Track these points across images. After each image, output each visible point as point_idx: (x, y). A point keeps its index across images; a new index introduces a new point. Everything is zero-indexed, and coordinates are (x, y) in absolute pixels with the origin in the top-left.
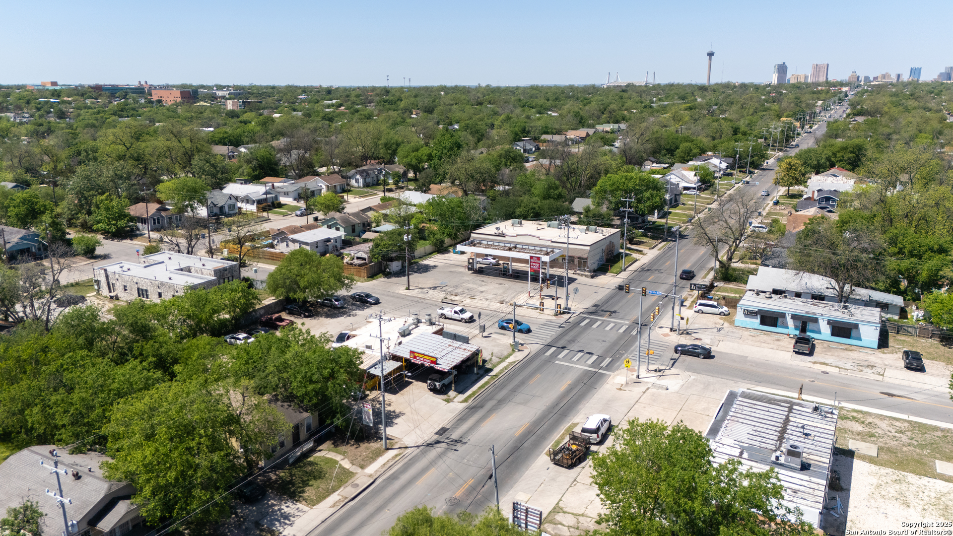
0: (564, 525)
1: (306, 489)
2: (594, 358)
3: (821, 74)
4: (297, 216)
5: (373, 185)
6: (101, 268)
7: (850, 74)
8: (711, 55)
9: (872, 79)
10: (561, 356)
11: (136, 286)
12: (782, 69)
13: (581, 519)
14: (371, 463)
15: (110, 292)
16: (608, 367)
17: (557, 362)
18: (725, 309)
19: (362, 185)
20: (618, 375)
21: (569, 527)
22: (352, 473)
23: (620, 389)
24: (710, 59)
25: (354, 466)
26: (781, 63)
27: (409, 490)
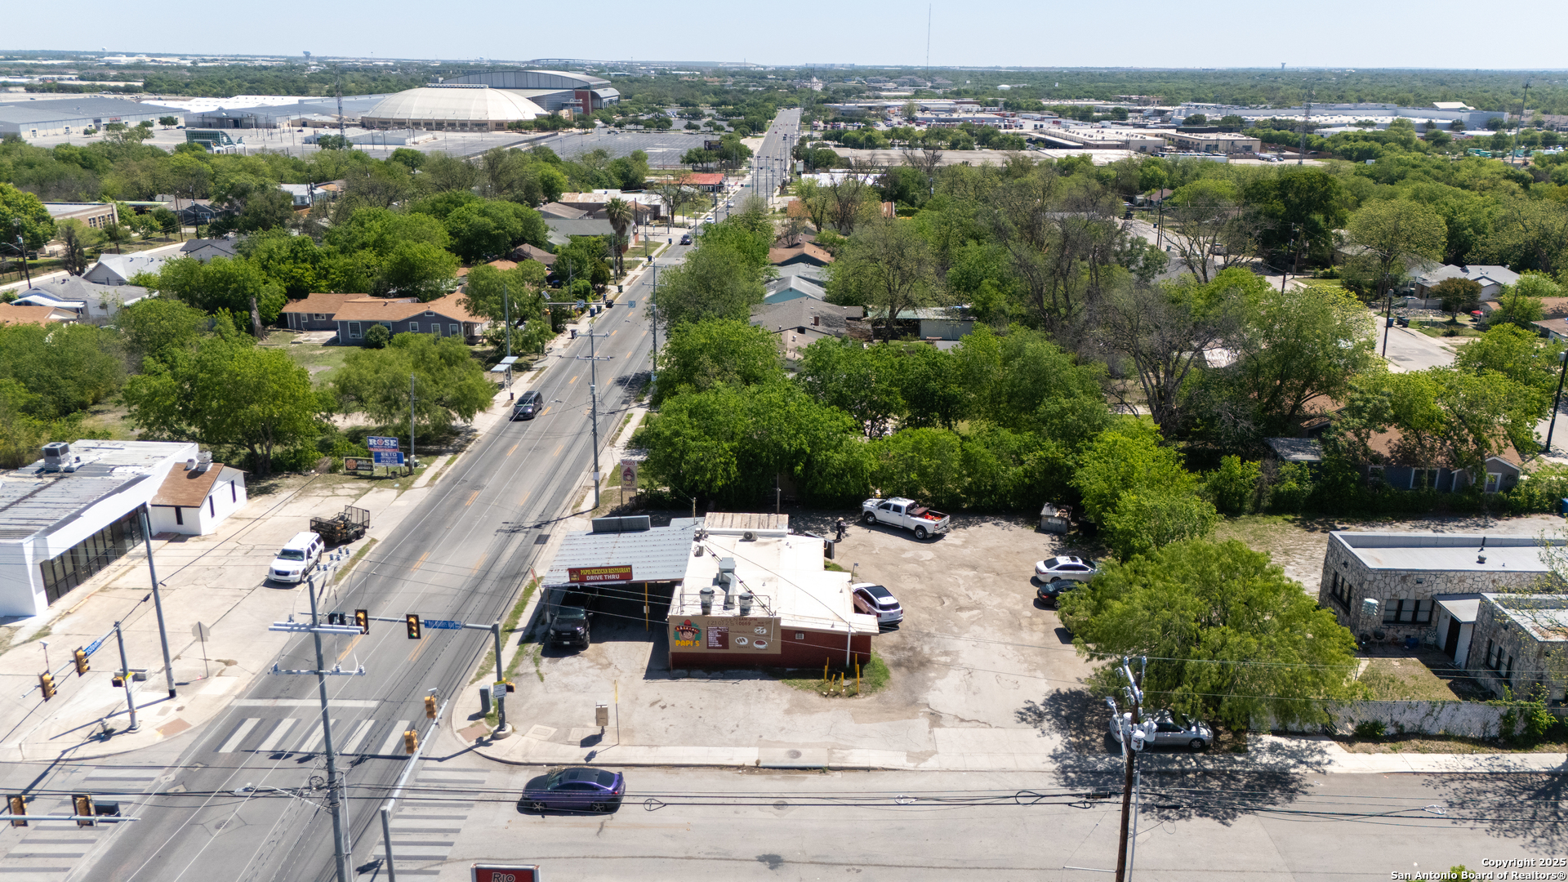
2: (269, 745)
10: (367, 726)
16: (241, 716)
17: (373, 704)
20: (222, 697)
23: (227, 663)
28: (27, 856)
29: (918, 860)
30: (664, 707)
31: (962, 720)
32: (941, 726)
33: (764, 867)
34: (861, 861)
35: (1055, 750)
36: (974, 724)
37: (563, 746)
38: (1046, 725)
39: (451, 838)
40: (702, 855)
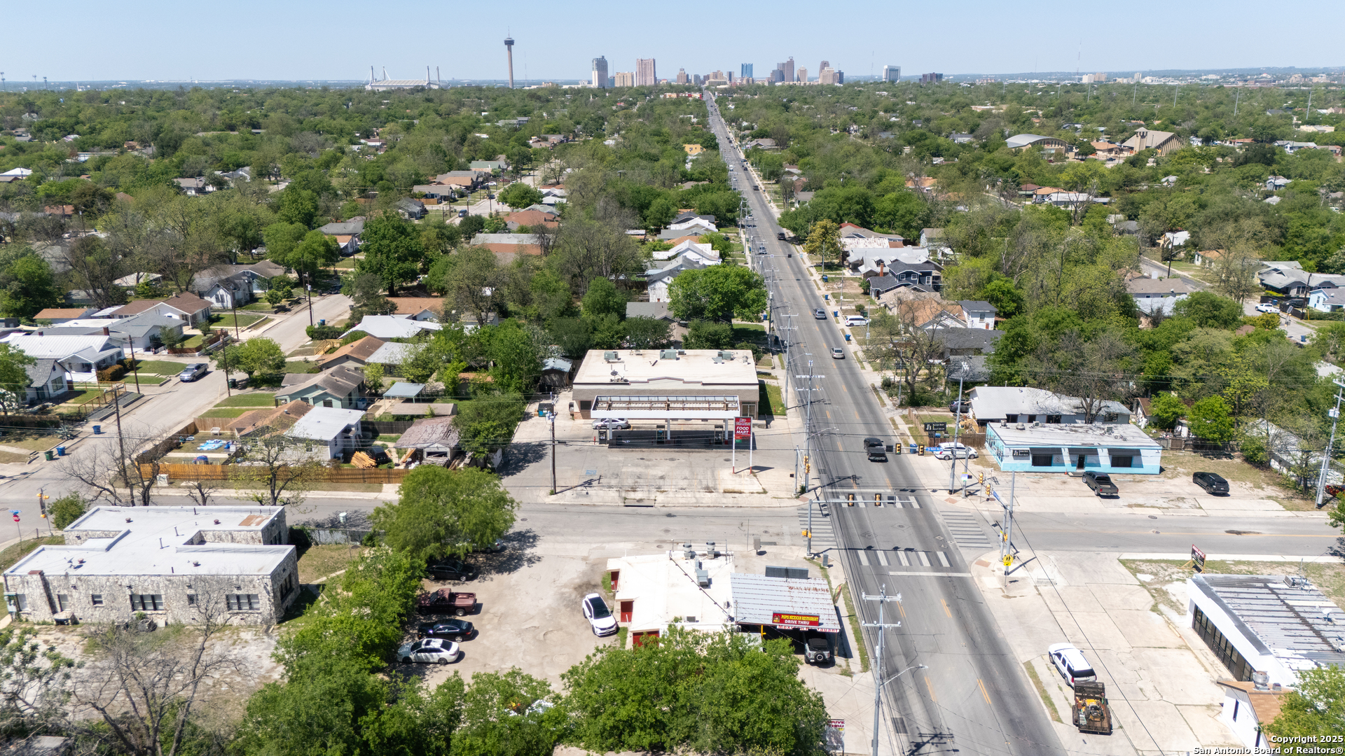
2: (923, 555)
3: (648, 72)
4: (183, 381)
5: (247, 303)
6: (32, 573)
7: (677, 72)
8: (510, 43)
9: (702, 78)
10: (883, 562)
11: (128, 592)
12: (601, 65)
15: (54, 612)
16: (955, 566)
17: (890, 573)
18: (973, 451)
19: (230, 306)
23: (1009, 597)
24: (510, 49)
26: (599, 57)
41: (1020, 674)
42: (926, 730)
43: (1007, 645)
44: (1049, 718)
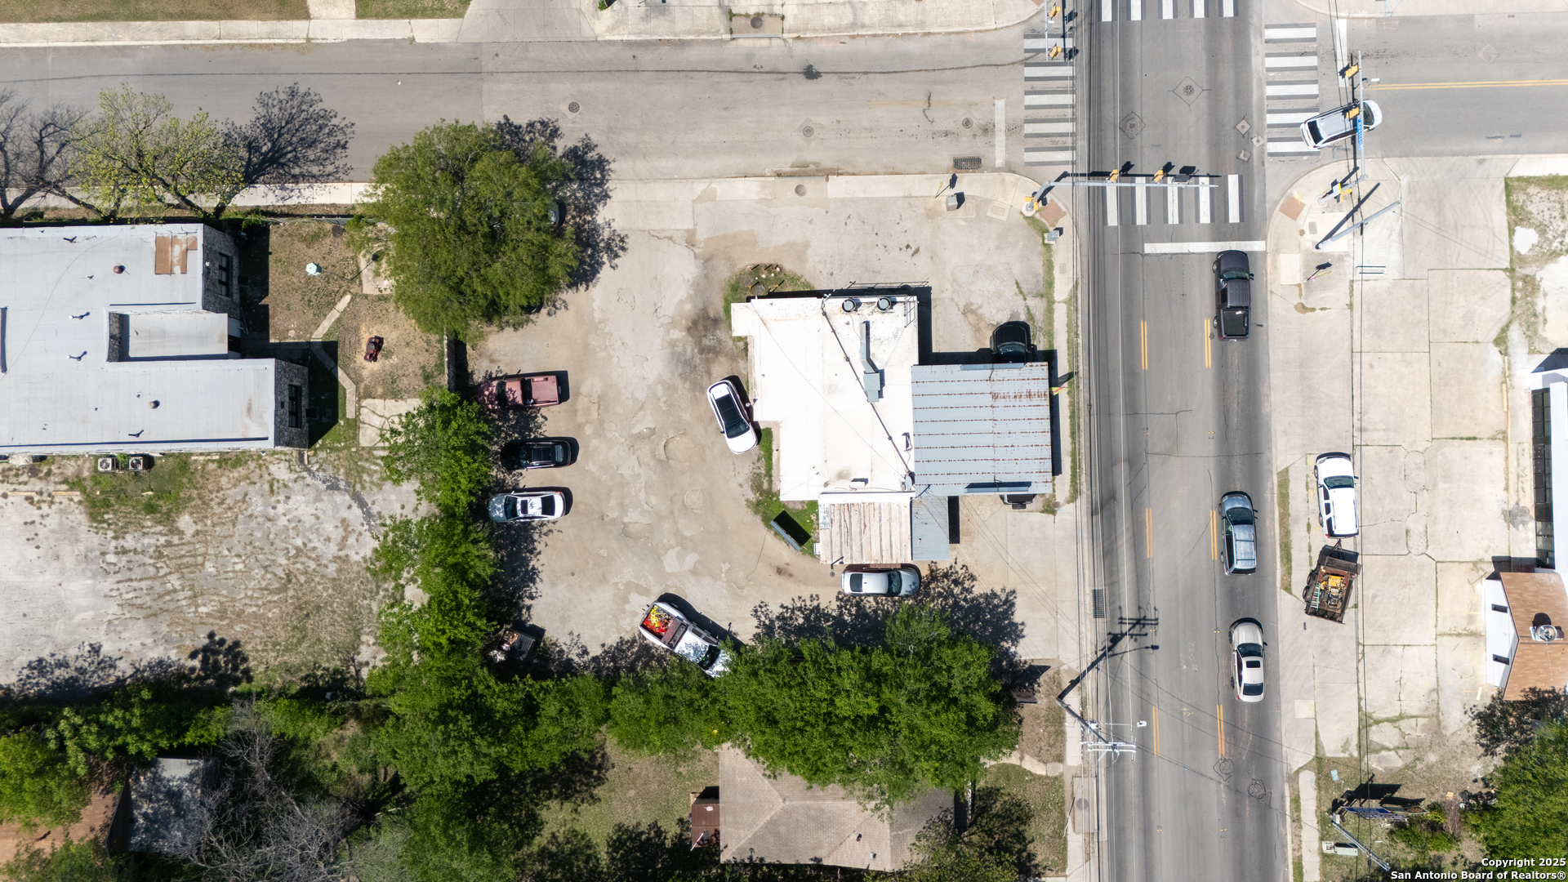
0: (1388, 749)
1: (1031, 847)
13: (1403, 724)
14: (1063, 742)
21: (1396, 749)
22: (1056, 778)
25: (1049, 765)
27: (1155, 775)
28: (1302, 54)
29: (716, 78)
30: (908, 247)
31: (670, 238)
32: (688, 231)
33: (817, 68)
34: (753, 77)
35: (605, 204)
36: (661, 235)
37: (977, 194)
38: (606, 234)
39: (1029, 85)
40: (857, 76)
41: (1268, 495)
42: (1128, 613)
43: (1269, 430)
44: (1278, 584)
